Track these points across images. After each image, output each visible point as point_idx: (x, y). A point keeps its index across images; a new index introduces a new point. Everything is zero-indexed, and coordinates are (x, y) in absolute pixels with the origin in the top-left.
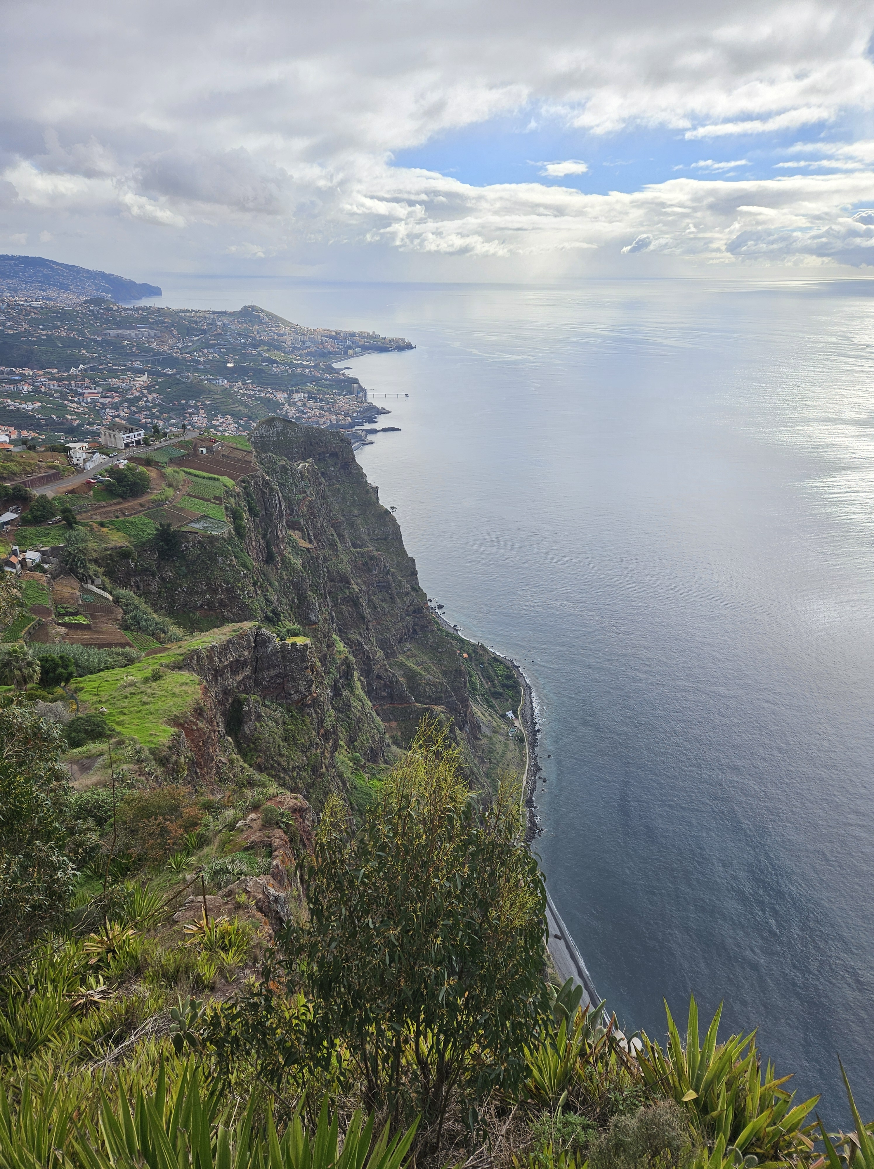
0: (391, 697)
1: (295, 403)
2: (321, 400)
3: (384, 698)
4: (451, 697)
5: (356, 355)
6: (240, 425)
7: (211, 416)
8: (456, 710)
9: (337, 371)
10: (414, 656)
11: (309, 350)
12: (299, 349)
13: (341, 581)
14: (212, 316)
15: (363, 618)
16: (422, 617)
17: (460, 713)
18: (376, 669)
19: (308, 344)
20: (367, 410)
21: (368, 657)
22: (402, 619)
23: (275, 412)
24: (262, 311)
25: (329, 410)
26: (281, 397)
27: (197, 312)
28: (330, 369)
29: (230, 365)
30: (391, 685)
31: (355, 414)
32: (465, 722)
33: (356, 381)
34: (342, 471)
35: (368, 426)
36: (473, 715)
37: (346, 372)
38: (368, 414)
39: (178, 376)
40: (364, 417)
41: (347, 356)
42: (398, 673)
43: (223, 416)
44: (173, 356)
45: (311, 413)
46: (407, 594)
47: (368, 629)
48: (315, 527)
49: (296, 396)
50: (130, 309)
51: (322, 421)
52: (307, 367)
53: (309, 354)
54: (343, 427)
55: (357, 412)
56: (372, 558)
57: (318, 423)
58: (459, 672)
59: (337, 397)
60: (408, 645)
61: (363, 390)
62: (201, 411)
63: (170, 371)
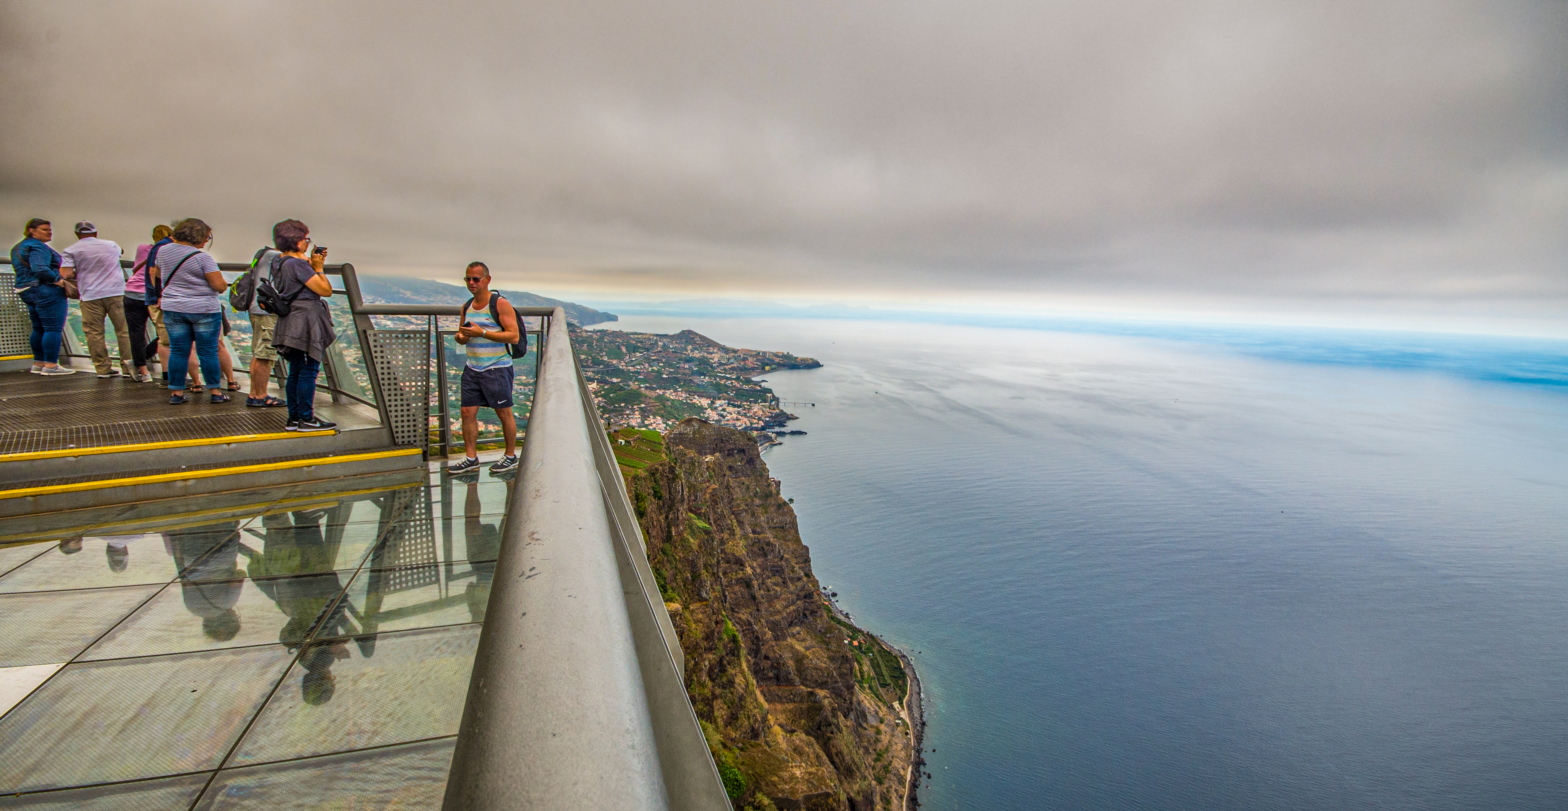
0: (777, 678)
1: (716, 408)
2: (739, 407)
3: (770, 678)
4: (836, 682)
5: (773, 370)
6: (667, 425)
7: (644, 417)
8: (841, 696)
9: (757, 383)
10: (804, 640)
11: (732, 365)
12: (725, 364)
13: (736, 563)
14: (655, 338)
15: (754, 598)
16: (813, 602)
17: (845, 700)
18: (764, 650)
19: (732, 360)
20: (777, 415)
21: (757, 638)
22: (793, 603)
23: (699, 414)
24: (696, 334)
25: (745, 415)
26: (705, 402)
27: (643, 334)
28: (748, 381)
29: (664, 376)
30: (777, 665)
31: (767, 419)
32: (849, 710)
33: (770, 391)
34: (747, 466)
35: (777, 429)
36: (859, 703)
37: (763, 384)
38: (778, 419)
39: (621, 384)
40: (775, 422)
41: (764, 372)
42: (787, 655)
43: (654, 418)
44: (620, 369)
45: (729, 417)
46: (799, 579)
47: (758, 610)
48: (715, 513)
49: (718, 403)
50: (590, 332)
51: (738, 423)
52: (730, 379)
53: (733, 369)
54: (756, 429)
55: (769, 417)
56: (768, 544)
57: (734, 425)
58: (845, 659)
59: (753, 404)
60: (798, 628)
61: (776, 399)
62: (637, 413)
63: (615, 380)
